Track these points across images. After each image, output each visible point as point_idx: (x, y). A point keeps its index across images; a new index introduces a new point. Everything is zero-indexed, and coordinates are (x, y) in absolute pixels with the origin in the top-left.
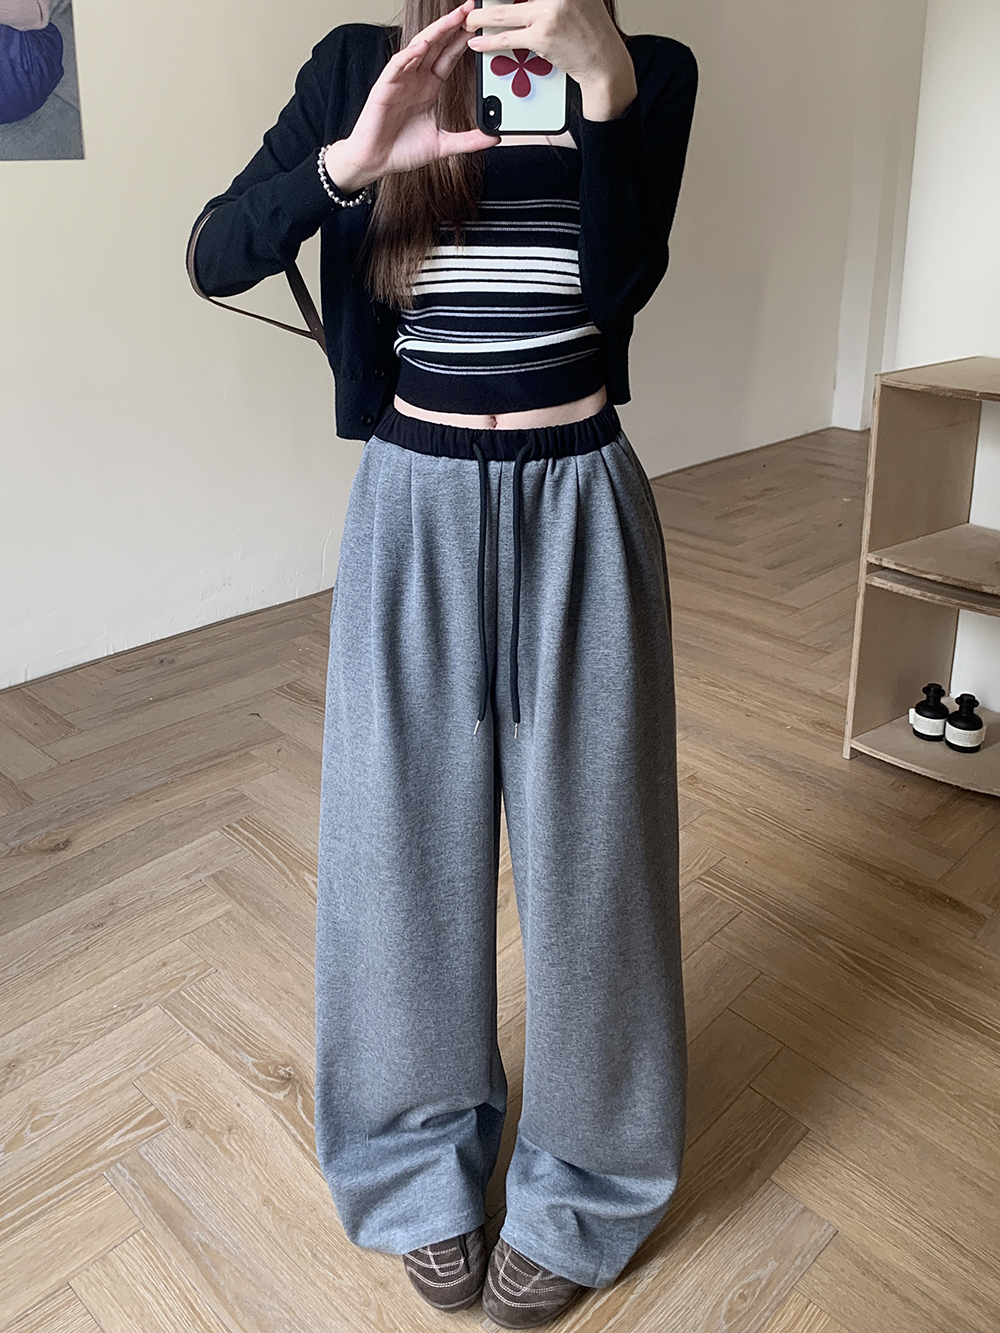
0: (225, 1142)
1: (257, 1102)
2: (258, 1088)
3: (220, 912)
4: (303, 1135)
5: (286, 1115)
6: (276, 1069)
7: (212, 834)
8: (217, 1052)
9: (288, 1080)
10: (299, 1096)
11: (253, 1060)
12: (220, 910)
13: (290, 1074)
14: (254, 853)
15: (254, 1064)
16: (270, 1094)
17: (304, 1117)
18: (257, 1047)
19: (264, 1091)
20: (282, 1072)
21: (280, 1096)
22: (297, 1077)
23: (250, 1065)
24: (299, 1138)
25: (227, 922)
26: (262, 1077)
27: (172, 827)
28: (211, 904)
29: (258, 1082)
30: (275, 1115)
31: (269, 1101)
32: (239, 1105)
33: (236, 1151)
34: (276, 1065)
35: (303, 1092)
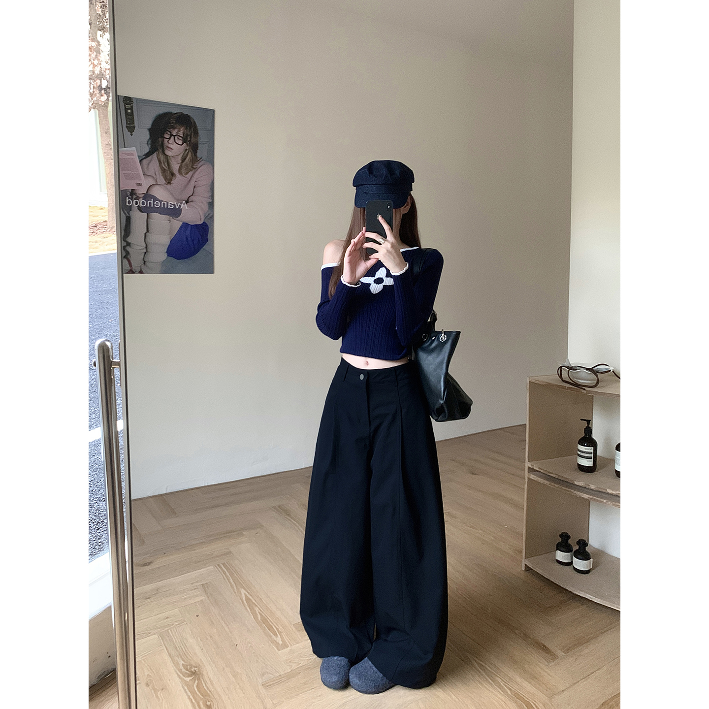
0: (159, 694)
1: (178, 680)
2: (180, 675)
3: (199, 600)
4: (193, 696)
5: (188, 688)
6: (191, 668)
7: (210, 567)
8: (171, 657)
9: (195, 673)
10: (197, 681)
11: (183, 662)
12: (200, 598)
13: (196, 671)
14: (224, 578)
15: (183, 664)
16: (184, 678)
17: (196, 689)
18: (187, 657)
19: (182, 676)
20: (193, 670)
21: (188, 679)
22: (198, 673)
23: (181, 664)
24: (191, 697)
25: (199, 604)
26: (184, 670)
27: (196, 562)
28: (196, 596)
29: (181, 673)
30: (183, 686)
31: (182, 680)
32: (170, 680)
33: (162, 698)
34: (191, 666)
35: (199, 679)
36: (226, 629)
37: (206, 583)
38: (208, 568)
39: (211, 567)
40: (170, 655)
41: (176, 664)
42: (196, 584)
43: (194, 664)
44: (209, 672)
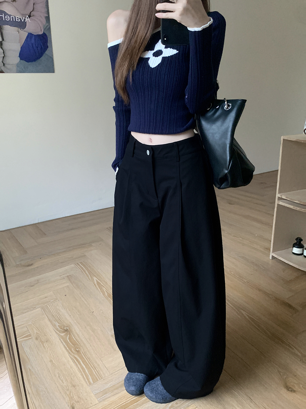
0: (45, 345)
1: (56, 335)
2: (58, 332)
4: (67, 345)
5: (63, 339)
6: (64, 327)
9: (66, 330)
10: (68, 335)
11: (58, 324)
12: (66, 285)
13: (67, 329)
15: (58, 326)
16: (60, 334)
17: (68, 341)
18: (61, 321)
19: (59, 333)
20: (65, 328)
21: (63, 334)
22: (69, 330)
23: (57, 326)
24: (66, 346)
25: (66, 288)
26: (59, 329)
27: (62, 263)
28: (64, 283)
29: (58, 331)
30: (60, 339)
31: (59, 335)
32: (51, 335)
33: (47, 347)
34: (64, 326)
35: (70, 334)
36: (86, 302)
37: (70, 275)
38: (70, 266)
39: (73, 265)
40: (49, 320)
41: (54, 326)
42: (63, 276)
43: (66, 325)
44: (76, 329)
